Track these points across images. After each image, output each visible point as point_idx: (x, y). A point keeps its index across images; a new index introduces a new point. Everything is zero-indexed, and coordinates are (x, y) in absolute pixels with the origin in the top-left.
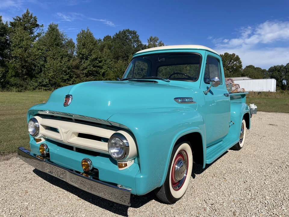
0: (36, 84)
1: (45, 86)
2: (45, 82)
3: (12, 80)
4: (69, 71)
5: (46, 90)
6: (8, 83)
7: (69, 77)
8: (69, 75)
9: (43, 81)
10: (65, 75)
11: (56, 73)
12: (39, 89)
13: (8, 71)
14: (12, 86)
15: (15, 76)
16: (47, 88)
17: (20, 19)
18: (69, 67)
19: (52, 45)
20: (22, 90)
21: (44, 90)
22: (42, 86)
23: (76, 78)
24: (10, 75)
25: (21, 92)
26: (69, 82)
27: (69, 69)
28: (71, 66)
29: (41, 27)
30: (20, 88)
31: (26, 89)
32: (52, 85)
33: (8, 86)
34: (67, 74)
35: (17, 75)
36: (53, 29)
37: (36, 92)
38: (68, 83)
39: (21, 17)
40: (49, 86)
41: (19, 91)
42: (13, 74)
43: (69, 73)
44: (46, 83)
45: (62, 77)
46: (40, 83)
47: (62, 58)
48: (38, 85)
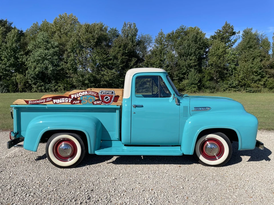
0: (227, 86)
1: (234, 87)
2: (234, 84)
3: (207, 84)
4: (261, 71)
5: (235, 91)
6: (204, 86)
7: (261, 77)
8: (260, 75)
9: (232, 83)
10: (256, 76)
11: (247, 75)
12: (229, 90)
13: (204, 77)
14: (207, 88)
15: (210, 80)
16: (236, 89)
17: (220, 31)
18: (261, 67)
19: (245, 48)
20: (214, 91)
21: (233, 91)
22: (232, 87)
23: (269, 78)
24: (206, 80)
25: (213, 93)
26: (260, 82)
27: (261, 69)
28: (264, 66)
29: (238, 33)
30: (213, 90)
31: (218, 90)
32: (241, 86)
33: (204, 88)
34: (259, 75)
35: (212, 79)
36: (248, 33)
37: (226, 93)
38: (259, 84)
39: (221, 29)
40: (239, 88)
41: (211, 93)
42: (209, 78)
43: (260, 73)
44: (236, 84)
45: (253, 78)
46: (230, 85)
47: (253, 59)
48: (229, 87)
